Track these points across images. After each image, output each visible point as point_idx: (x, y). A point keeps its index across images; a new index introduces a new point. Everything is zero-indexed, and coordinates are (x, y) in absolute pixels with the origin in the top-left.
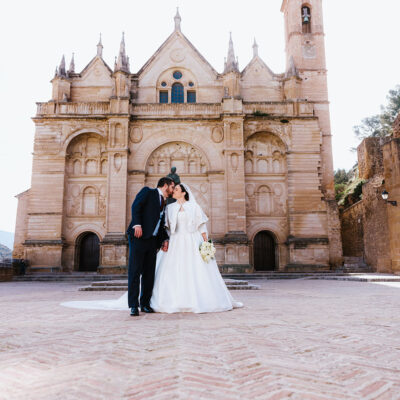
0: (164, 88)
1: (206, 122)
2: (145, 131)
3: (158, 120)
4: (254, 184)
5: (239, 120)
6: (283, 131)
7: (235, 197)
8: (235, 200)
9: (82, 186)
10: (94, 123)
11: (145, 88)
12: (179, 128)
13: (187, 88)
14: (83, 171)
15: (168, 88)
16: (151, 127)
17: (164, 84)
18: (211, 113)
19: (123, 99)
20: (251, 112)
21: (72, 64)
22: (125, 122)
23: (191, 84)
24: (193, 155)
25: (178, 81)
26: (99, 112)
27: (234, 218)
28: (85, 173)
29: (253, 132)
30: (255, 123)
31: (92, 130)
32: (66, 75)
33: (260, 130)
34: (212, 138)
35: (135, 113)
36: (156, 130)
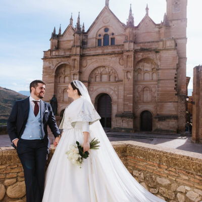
0: (100, 38)
1: (117, 55)
2: (88, 61)
3: (94, 55)
4: (141, 86)
5: (132, 54)
6: (156, 57)
7: (128, 94)
8: (128, 96)
9: (63, 88)
10: (66, 59)
11: (91, 39)
12: (104, 59)
13: (110, 37)
14: (63, 81)
15: (102, 37)
16: (91, 59)
17: (100, 35)
18: (119, 50)
19: (77, 47)
20: (139, 48)
21: (60, 30)
22: (78, 58)
23: (113, 34)
24: (111, 72)
25: (106, 33)
26: (68, 53)
27: (127, 105)
28: (64, 82)
29: (140, 59)
30: (141, 54)
31: (65, 63)
32: (56, 37)
33: (144, 57)
34: (119, 63)
35: (84, 53)
36: (93, 60)
